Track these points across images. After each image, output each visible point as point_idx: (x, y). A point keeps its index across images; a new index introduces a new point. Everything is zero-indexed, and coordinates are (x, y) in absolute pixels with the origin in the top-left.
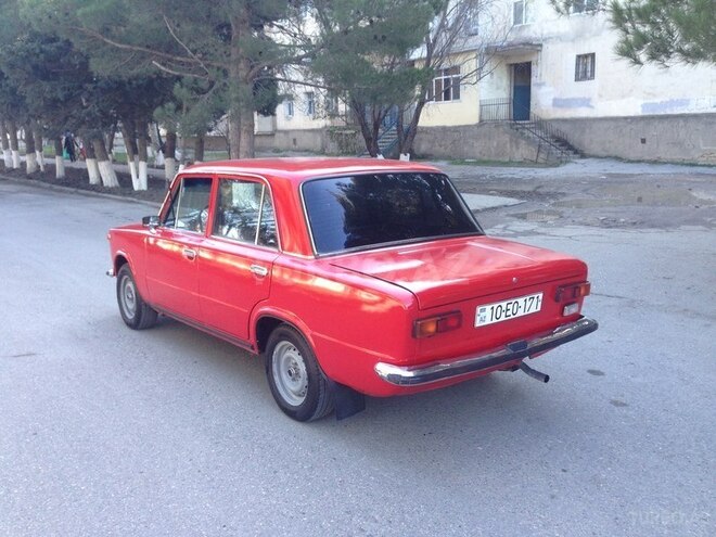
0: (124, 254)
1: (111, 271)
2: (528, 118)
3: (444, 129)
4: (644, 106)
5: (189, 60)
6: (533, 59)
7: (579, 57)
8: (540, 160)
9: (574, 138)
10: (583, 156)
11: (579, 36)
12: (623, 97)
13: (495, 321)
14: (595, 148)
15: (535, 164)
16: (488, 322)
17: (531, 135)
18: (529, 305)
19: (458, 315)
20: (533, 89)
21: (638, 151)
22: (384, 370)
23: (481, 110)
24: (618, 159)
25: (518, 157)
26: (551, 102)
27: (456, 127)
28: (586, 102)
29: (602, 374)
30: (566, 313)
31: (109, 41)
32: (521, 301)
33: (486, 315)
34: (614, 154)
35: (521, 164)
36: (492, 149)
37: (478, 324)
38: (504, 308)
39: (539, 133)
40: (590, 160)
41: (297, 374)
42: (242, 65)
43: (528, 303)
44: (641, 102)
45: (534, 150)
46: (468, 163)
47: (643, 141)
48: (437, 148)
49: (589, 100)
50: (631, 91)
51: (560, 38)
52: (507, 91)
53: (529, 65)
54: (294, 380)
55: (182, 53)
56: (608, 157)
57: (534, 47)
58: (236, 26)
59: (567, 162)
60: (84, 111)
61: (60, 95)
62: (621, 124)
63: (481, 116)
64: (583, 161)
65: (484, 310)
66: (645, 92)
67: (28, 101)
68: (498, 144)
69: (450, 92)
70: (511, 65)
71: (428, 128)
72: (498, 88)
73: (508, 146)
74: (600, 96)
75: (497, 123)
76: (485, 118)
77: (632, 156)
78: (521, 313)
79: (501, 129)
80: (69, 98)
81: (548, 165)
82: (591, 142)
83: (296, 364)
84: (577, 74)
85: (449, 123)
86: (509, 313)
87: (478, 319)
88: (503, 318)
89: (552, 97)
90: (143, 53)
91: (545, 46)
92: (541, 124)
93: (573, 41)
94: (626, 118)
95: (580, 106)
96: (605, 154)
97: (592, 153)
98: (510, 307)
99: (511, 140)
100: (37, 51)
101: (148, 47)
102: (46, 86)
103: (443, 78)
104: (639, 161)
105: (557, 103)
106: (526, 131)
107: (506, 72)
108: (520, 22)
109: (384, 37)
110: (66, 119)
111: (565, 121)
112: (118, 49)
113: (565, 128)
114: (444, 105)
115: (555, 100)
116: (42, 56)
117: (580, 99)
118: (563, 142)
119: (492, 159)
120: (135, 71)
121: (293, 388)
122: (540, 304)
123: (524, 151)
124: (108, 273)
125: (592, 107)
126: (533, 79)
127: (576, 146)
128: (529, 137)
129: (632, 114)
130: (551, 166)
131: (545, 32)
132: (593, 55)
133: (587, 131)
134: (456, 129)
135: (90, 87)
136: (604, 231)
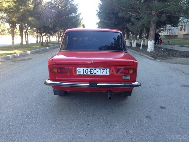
30: (124, 78)
32: (98, 69)
33: (81, 71)
37: (78, 73)
38: (89, 70)
42: (154, 11)
43: (102, 71)
78: (98, 74)
88: (89, 74)
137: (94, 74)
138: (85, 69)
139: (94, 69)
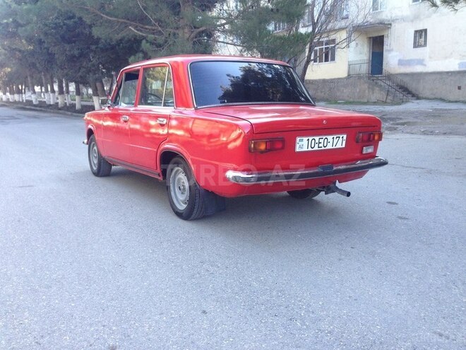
0: (92, 128)
1: (86, 141)
2: (381, 73)
3: (324, 81)
4: (460, 65)
5: (153, 28)
6: (385, 34)
7: (416, 32)
8: (388, 101)
9: (412, 86)
10: (418, 98)
11: (416, 18)
12: (446, 58)
13: (310, 149)
14: (427, 93)
15: (385, 103)
16: (305, 149)
17: (383, 84)
18: (336, 142)
19: (283, 141)
20: (385, 54)
21: (456, 95)
22: (230, 174)
23: (349, 68)
24: (442, 100)
25: (373, 99)
26: (397, 62)
27: (332, 80)
28: (421, 62)
29: (397, 204)
30: (364, 152)
31: (104, 16)
32: (330, 138)
33: (303, 144)
34: (439, 97)
35: (375, 103)
36: (356, 94)
37: (298, 149)
38: (317, 141)
39: (388, 82)
40: (423, 101)
41: (184, 189)
42: (186, 30)
43: (336, 141)
44: (458, 61)
45: (384, 94)
46: (339, 103)
47: (459, 88)
48: (319, 94)
49: (423, 60)
50: (452, 54)
51: (403, 19)
52: (368, 55)
53: (382, 38)
54: (182, 193)
55: (149, 23)
56: (436, 99)
57: (386, 25)
58: (184, 4)
59: (406, 102)
60: (90, 63)
61: (76, 52)
62: (444, 76)
63: (349, 72)
64: (418, 101)
65: (302, 140)
66: (460, 55)
67: (56, 56)
68: (360, 91)
69: (328, 56)
70: (370, 38)
71: (313, 81)
72: (361, 53)
73: (367, 91)
74: (430, 58)
75: (359, 77)
76: (351, 73)
77: (452, 98)
78: (329, 147)
79: (362, 80)
80: (81, 55)
81: (393, 103)
82: (423, 88)
83: (183, 182)
84: (415, 43)
85: (327, 77)
86: (321, 145)
87: (297, 146)
88: (316, 148)
89: (398, 58)
90: (126, 23)
91: (393, 25)
92: (390, 77)
93: (412, 21)
94: (448, 73)
95: (417, 64)
96: (433, 97)
97: (424, 96)
98: (321, 141)
99: (369, 88)
100: (62, 24)
101: (128, 19)
102: (67, 47)
103: (324, 47)
104: (456, 102)
105: (401, 63)
106: (379, 81)
107: (366, 42)
108: (377, 9)
109: (278, 10)
110: (80, 68)
111: (406, 75)
112: (110, 21)
113: (406, 80)
114: (324, 65)
115: (400, 61)
116: (64, 27)
117: (417, 60)
118: (405, 89)
119: (356, 100)
120: (120, 35)
121: (181, 199)
122: (344, 142)
123: (377, 95)
124: (83, 143)
125: (425, 65)
126: (385, 47)
127: (414, 91)
128: (381, 86)
129: (452, 70)
130: (395, 105)
131: (393, 16)
132: (426, 30)
133: (422, 81)
134: (332, 81)
135: (93, 47)
136: (423, 137)
137: (323, 148)
138: (311, 138)
139: (324, 137)
